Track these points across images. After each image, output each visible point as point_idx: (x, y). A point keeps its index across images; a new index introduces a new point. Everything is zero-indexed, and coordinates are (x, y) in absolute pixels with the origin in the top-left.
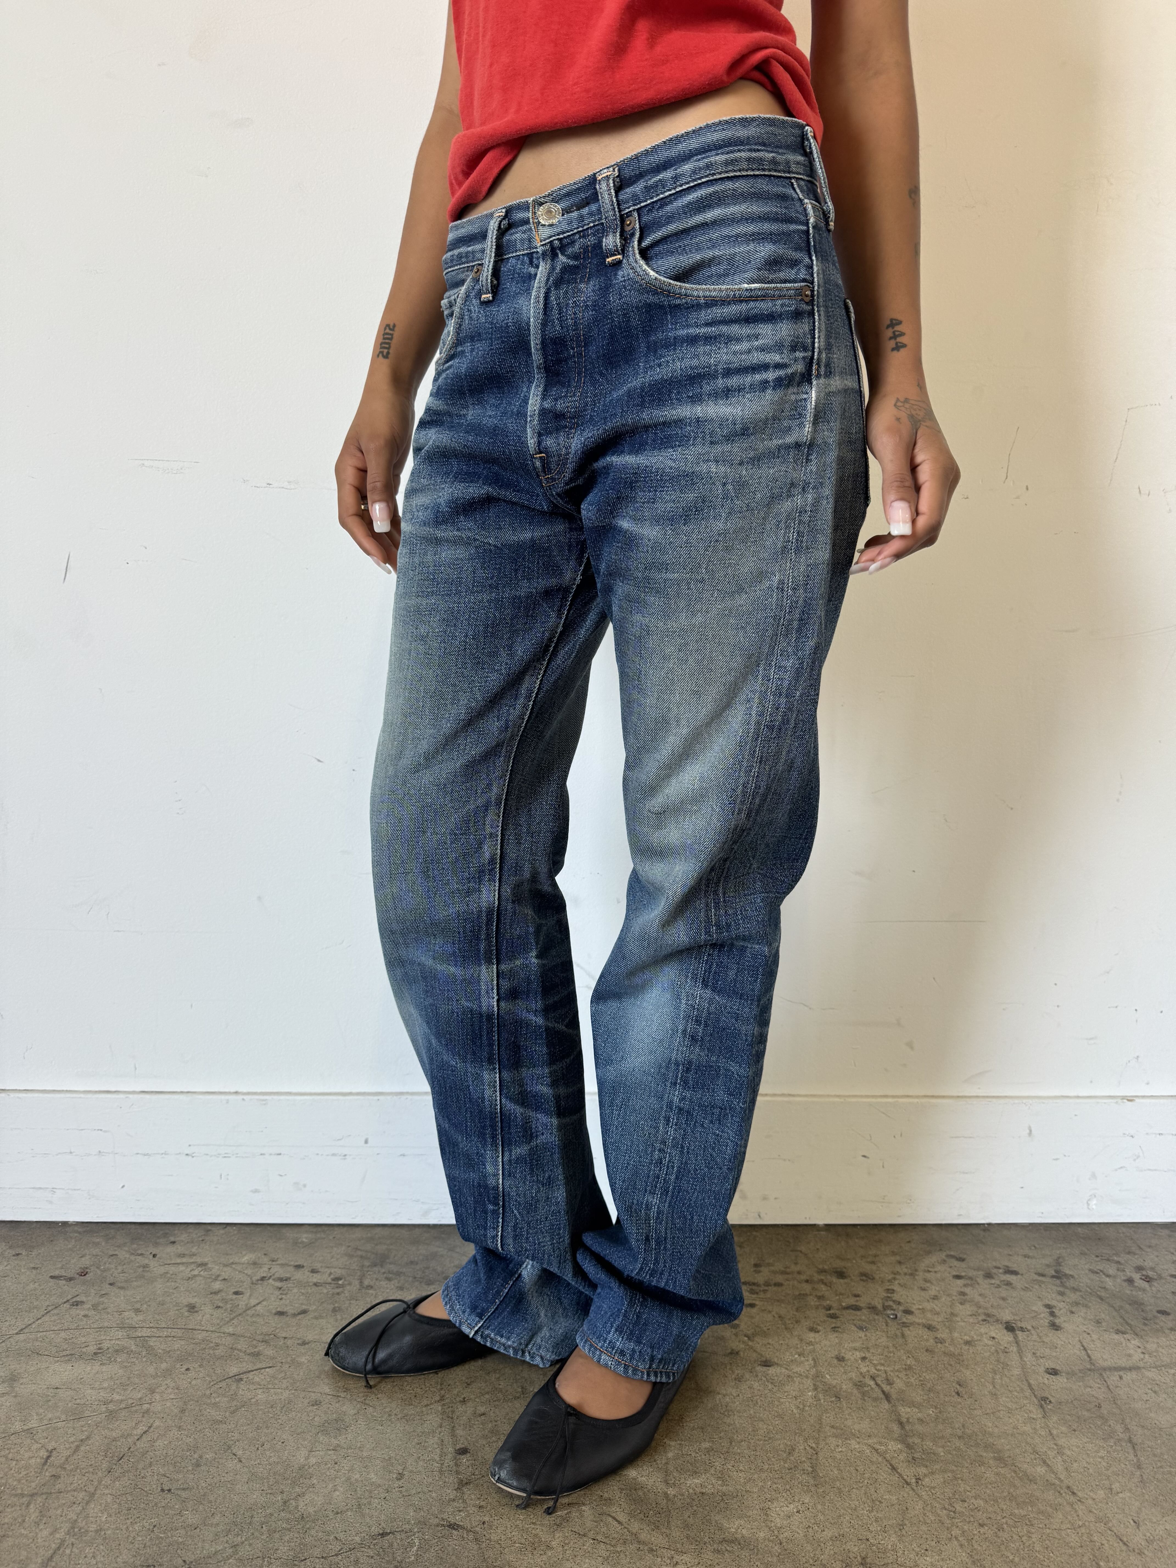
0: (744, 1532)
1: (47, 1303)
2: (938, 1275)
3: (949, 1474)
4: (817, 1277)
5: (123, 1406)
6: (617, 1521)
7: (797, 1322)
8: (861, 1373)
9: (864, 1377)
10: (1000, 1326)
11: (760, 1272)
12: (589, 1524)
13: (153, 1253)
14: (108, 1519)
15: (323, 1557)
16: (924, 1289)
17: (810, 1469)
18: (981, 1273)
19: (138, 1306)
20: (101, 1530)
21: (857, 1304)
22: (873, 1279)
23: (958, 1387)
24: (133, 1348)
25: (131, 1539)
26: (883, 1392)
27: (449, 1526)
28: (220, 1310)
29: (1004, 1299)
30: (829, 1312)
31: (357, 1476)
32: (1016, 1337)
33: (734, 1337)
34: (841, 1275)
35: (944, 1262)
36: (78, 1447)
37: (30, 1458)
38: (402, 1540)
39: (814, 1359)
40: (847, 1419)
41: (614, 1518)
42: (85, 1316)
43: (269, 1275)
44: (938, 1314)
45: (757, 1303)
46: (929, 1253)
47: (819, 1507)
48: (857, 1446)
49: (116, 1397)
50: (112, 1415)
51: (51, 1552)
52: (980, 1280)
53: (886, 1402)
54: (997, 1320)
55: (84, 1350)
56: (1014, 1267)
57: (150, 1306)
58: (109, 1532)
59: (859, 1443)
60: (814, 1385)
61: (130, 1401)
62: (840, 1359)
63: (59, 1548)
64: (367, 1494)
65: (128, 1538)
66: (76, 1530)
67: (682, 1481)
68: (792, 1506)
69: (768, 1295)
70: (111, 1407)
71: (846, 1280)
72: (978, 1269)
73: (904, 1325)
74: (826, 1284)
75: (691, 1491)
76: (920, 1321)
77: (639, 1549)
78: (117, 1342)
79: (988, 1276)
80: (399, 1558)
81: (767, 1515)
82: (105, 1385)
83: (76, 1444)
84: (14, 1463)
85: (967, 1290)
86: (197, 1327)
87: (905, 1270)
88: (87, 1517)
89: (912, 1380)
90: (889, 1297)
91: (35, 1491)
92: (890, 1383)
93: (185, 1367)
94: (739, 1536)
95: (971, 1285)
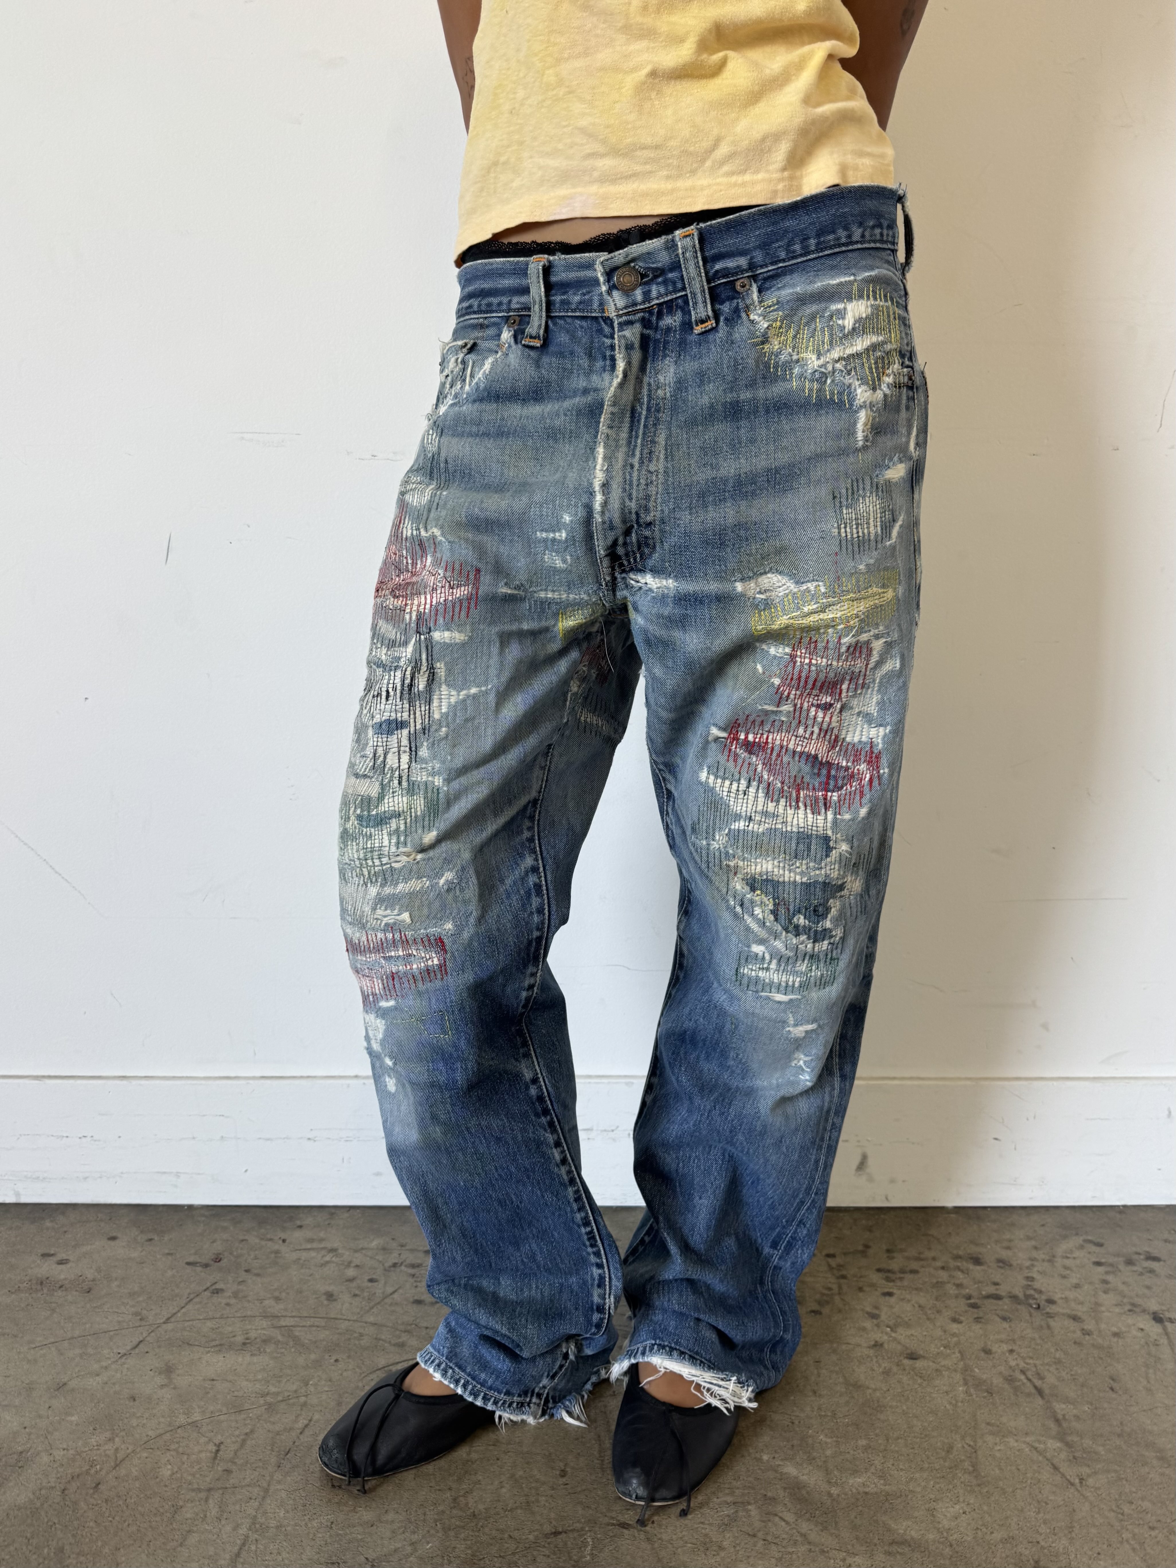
0: (913, 1533)
1: (188, 1291)
2: (1078, 1262)
3: (1113, 1475)
4: (952, 1264)
5: (280, 1398)
6: (784, 1521)
7: (939, 1312)
8: (1011, 1367)
9: (1014, 1371)
10: (1147, 1316)
11: (893, 1258)
12: (757, 1524)
13: (283, 1237)
14: (287, 1515)
15: (500, 1556)
16: (1064, 1277)
17: (971, 1469)
18: (1121, 1259)
19: (277, 1294)
20: (281, 1526)
21: (998, 1292)
22: (1011, 1265)
23: (1112, 1382)
24: (280, 1338)
25: (311, 1536)
26: (1036, 1387)
27: (619, 1525)
28: (357, 1299)
29: (1148, 1288)
30: (969, 1301)
31: (521, 1473)
32: (1165, 1328)
33: (876, 1328)
34: (977, 1261)
35: (1081, 1247)
36: (244, 1441)
37: (200, 1452)
38: (575, 1539)
39: (960, 1352)
40: (1001, 1416)
41: (781, 1518)
42: (228, 1304)
43: (401, 1261)
44: (1082, 1303)
45: (895, 1291)
46: (1065, 1237)
47: (985, 1508)
48: (1016, 1444)
49: (273, 1389)
50: (271, 1408)
51: (236, 1548)
52: (1122, 1267)
53: (1040, 1398)
54: (1144, 1311)
55: (232, 1339)
56: (1155, 1253)
57: (288, 1294)
58: (289, 1528)
59: (1017, 1441)
60: (964, 1379)
61: (286, 1394)
62: (987, 1352)
63: (244, 1544)
64: (533, 1491)
65: (308, 1533)
66: (257, 1526)
67: (844, 1480)
68: (957, 1507)
69: (906, 1283)
70: (269, 1399)
71: (982, 1267)
72: (1118, 1255)
73: (1049, 1315)
74: (962, 1271)
75: (854, 1491)
76: (1065, 1311)
77: (810, 1550)
78: (263, 1332)
79: (1129, 1262)
80: (575, 1558)
81: (933, 1515)
82: (260, 1377)
83: (242, 1437)
84: (185, 1457)
85: (1110, 1278)
86: (339, 1316)
87: (1043, 1256)
88: (265, 1513)
89: (1064, 1374)
90: (1029, 1286)
91: (212, 1486)
92: (1042, 1378)
93: (334, 1358)
94: (908, 1538)
95: (1113, 1273)
